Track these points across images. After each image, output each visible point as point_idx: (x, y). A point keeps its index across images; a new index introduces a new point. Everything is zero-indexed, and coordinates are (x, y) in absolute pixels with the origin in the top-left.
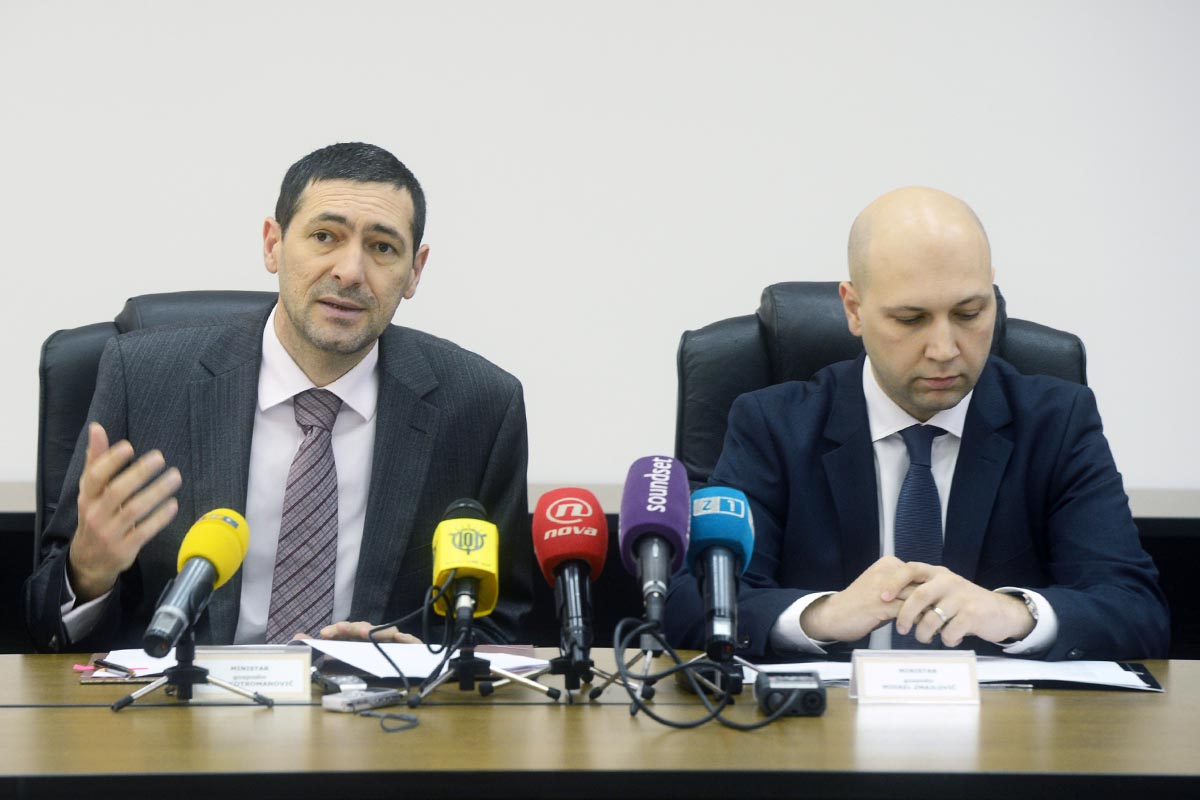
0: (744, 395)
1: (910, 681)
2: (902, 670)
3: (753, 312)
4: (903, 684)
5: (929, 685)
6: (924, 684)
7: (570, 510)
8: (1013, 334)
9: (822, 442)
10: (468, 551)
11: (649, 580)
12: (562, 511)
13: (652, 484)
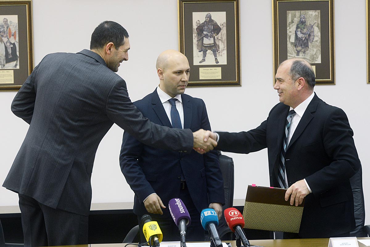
7: (234, 213)
10: (154, 230)
11: (182, 231)
12: (233, 213)
13: (178, 206)
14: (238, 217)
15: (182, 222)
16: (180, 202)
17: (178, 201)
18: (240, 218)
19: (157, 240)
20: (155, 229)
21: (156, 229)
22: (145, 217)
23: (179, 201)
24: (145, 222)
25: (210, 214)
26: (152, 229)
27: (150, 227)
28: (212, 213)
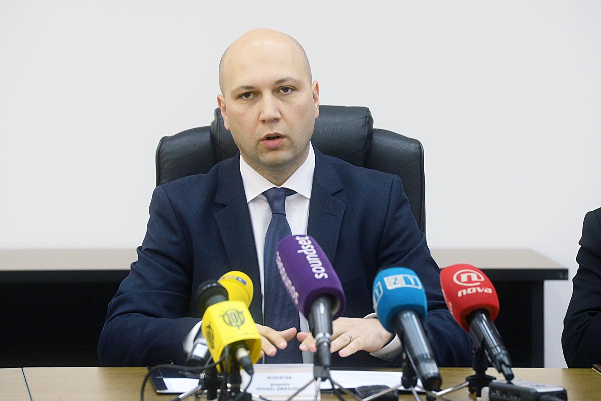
1: (274, 385)
2: (269, 378)
4: (270, 387)
5: (287, 387)
6: (284, 387)
7: (469, 277)
8: (376, 140)
10: (238, 326)
11: (318, 333)
12: (464, 278)
13: (308, 257)
14: (481, 287)
15: (318, 306)
16: (312, 247)
17: (305, 243)
18: (486, 291)
19: (245, 357)
20: (239, 323)
21: (243, 323)
22: (208, 289)
23: (309, 242)
24: (209, 302)
25: (401, 284)
26: (231, 324)
27: (223, 316)
28: (407, 281)
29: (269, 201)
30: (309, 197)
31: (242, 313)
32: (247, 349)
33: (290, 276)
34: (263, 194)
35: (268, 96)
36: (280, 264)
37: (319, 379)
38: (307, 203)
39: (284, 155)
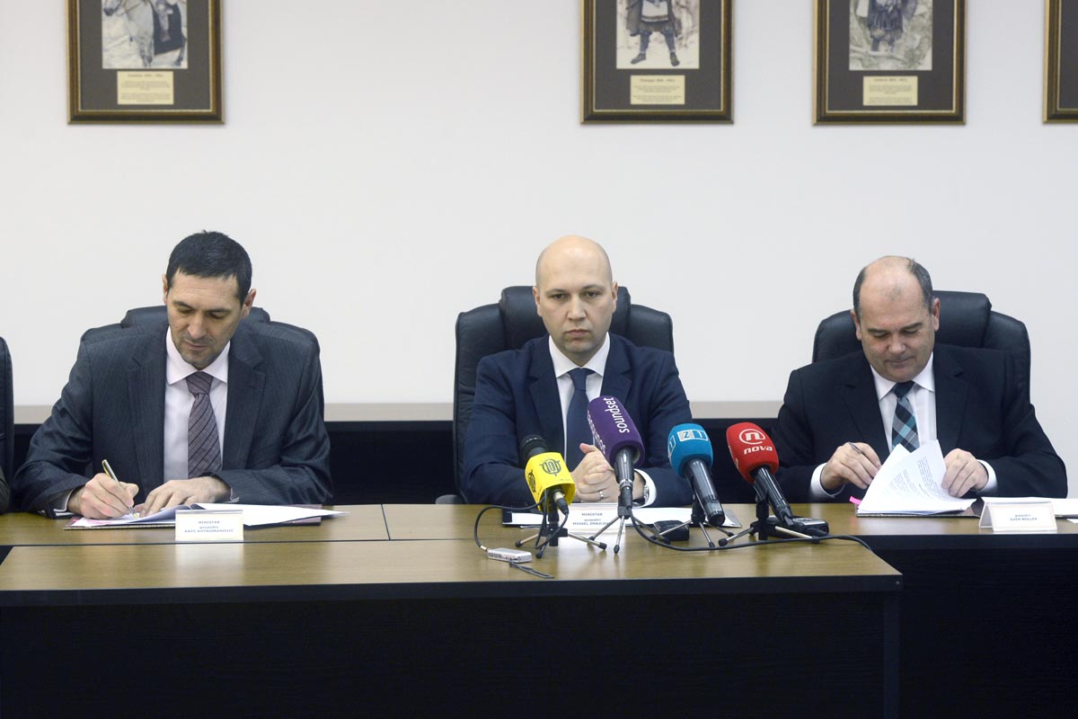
0: (485, 358)
1: (587, 521)
3: (497, 302)
4: (584, 522)
5: (598, 522)
6: (595, 522)
7: (753, 436)
8: (634, 313)
9: (530, 379)
10: (555, 474)
12: (748, 437)
13: (613, 415)
14: (761, 447)
15: (622, 456)
16: (617, 407)
17: (611, 403)
18: (767, 449)
19: (561, 500)
20: (556, 471)
21: (559, 471)
23: (615, 403)
24: (531, 453)
25: (692, 437)
26: (549, 472)
27: (543, 465)
28: (696, 435)
29: (572, 378)
30: (602, 375)
31: (558, 462)
32: (562, 492)
33: (598, 431)
34: (568, 372)
35: (576, 299)
36: (590, 421)
37: (623, 517)
38: (602, 379)
39: (584, 345)
